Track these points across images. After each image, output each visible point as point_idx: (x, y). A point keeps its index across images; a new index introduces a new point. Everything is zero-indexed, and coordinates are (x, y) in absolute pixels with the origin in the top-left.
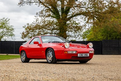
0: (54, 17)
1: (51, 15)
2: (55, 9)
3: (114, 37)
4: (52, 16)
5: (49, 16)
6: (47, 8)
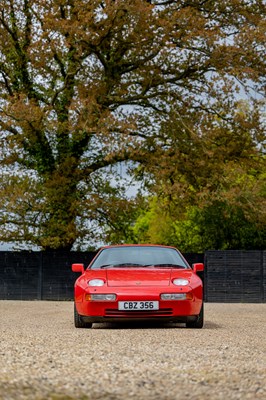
1: (21, 157)
5: (13, 159)
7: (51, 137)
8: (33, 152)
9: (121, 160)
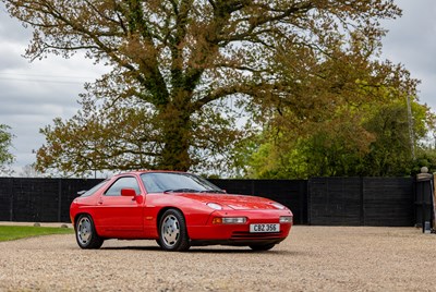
0: (147, 99)
1: (138, 91)
2: (154, 73)
3: (347, 168)
4: (139, 95)
5: (131, 93)
6: (124, 69)
7: (165, 72)
8: (148, 87)
9: (231, 93)
